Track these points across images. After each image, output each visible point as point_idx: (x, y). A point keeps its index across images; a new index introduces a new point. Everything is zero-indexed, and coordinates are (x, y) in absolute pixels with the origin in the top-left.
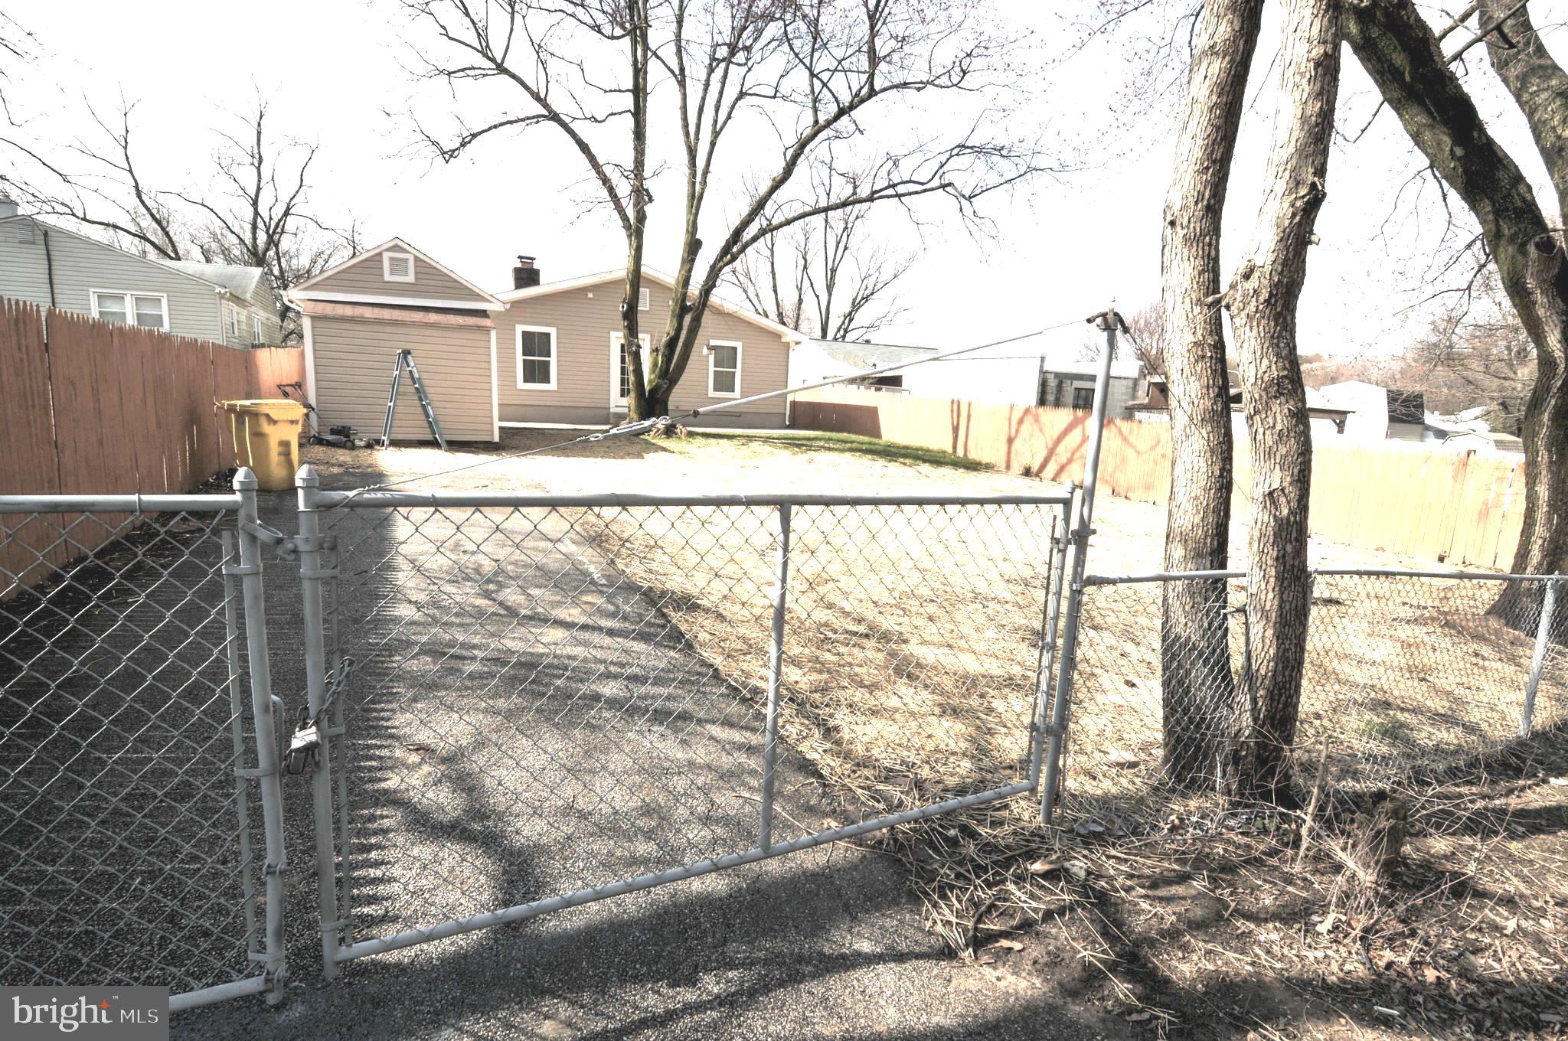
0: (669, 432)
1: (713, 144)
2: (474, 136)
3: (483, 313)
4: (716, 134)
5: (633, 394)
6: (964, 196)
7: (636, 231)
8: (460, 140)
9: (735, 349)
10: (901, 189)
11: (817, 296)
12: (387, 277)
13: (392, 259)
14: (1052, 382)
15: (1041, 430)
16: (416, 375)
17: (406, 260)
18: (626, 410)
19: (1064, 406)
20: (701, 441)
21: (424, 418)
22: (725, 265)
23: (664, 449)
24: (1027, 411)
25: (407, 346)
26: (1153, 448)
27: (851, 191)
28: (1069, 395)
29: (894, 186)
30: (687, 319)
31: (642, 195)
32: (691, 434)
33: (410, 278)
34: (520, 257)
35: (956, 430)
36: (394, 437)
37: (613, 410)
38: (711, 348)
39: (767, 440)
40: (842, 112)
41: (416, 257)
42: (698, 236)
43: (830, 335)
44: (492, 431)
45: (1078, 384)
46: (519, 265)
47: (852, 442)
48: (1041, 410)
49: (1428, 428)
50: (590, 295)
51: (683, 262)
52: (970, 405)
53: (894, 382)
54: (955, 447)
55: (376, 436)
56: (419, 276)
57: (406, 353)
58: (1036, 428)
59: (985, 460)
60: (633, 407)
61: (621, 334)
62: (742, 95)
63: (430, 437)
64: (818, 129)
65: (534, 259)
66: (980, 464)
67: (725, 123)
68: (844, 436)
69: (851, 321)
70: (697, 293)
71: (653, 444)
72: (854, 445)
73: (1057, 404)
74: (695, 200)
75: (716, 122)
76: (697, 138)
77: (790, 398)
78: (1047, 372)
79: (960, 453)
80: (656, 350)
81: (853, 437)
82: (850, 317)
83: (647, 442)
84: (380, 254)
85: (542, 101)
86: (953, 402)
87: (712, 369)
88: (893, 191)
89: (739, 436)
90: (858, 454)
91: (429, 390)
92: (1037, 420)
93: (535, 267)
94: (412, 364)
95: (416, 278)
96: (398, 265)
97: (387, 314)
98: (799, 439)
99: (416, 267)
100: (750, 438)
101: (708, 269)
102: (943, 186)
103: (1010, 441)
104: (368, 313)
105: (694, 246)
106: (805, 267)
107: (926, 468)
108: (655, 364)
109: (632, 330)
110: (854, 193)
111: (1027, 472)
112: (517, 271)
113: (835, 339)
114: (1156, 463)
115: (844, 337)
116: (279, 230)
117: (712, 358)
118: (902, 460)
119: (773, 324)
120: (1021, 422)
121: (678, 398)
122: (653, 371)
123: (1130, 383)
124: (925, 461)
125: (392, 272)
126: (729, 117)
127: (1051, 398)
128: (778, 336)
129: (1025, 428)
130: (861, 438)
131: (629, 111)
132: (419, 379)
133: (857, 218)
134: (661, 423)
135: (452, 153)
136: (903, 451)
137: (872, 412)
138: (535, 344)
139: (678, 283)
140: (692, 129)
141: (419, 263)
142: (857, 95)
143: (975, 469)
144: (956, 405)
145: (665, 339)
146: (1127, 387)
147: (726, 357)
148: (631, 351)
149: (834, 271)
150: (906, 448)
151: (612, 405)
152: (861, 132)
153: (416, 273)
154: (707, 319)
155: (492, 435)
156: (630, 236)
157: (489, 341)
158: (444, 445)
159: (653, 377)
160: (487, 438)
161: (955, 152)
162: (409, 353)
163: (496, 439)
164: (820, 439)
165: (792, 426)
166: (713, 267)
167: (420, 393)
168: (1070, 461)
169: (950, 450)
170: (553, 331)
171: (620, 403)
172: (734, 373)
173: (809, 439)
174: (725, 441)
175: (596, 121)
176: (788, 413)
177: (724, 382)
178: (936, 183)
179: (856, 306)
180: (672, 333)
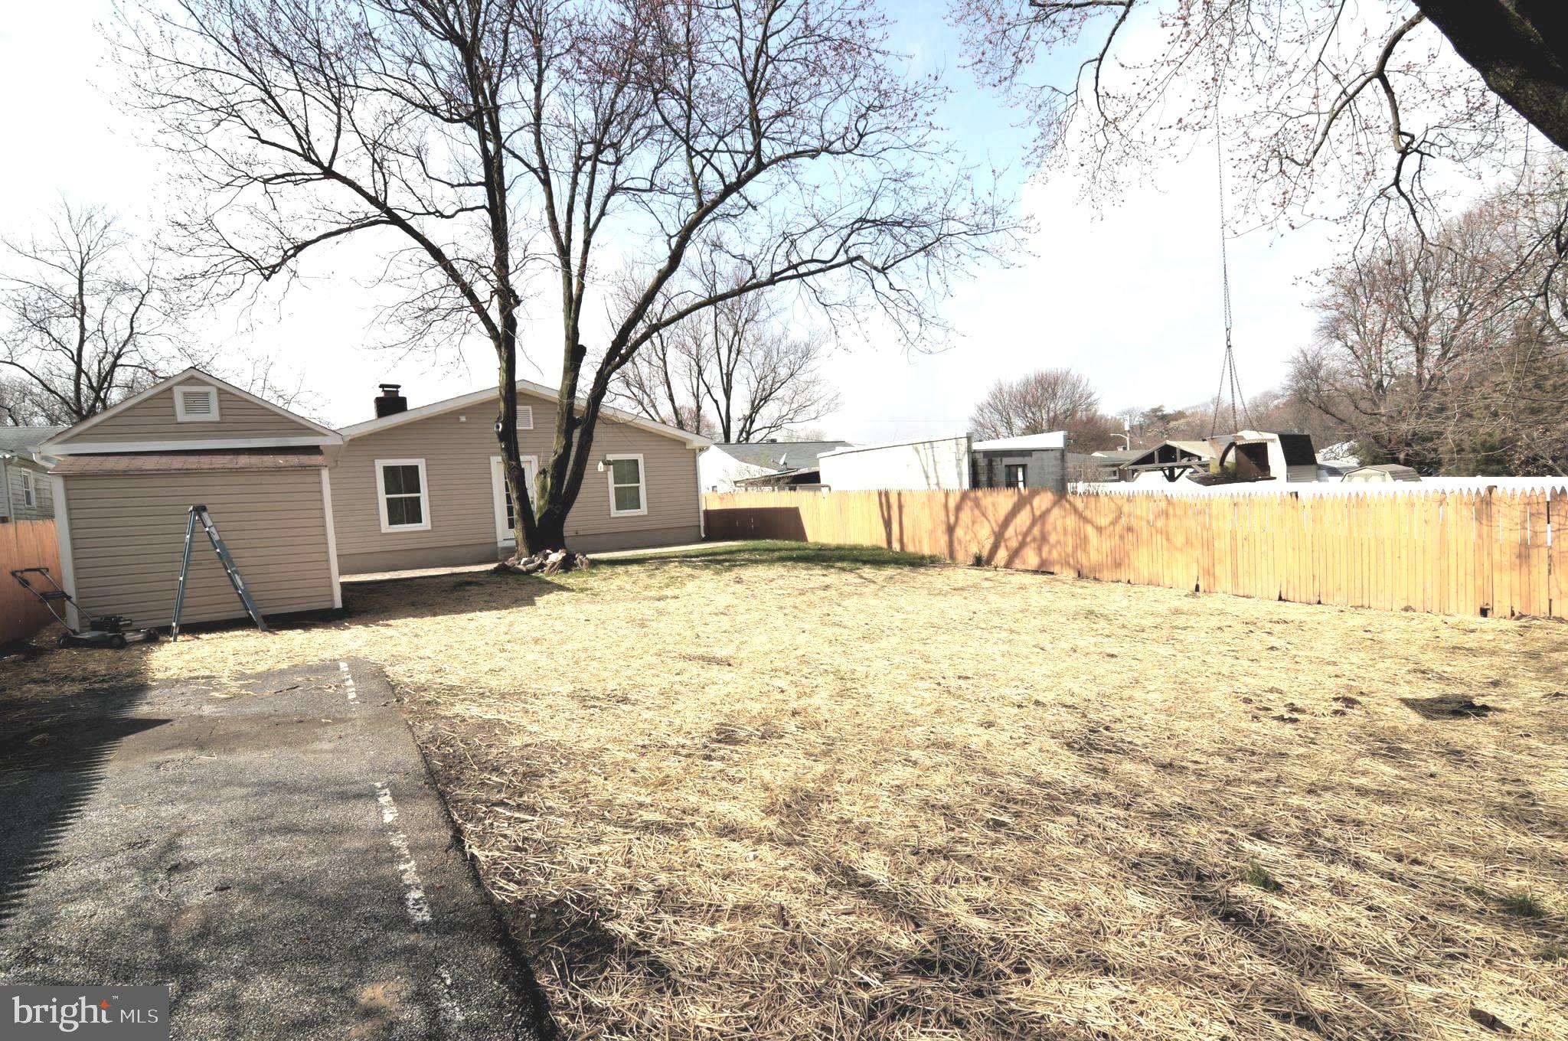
0: (567, 565)
1: (587, 243)
2: (299, 248)
3: (315, 450)
4: (589, 232)
5: (519, 526)
6: (876, 268)
7: (505, 340)
8: (281, 253)
9: (636, 462)
10: (802, 269)
11: (716, 402)
12: (182, 416)
13: (186, 395)
14: (982, 462)
15: (984, 515)
16: (216, 537)
17: (207, 394)
18: (513, 543)
19: (997, 485)
20: (607, 571)
21: (232, 589)
22: (613, 370)
23: (561, 588)
24: (964, 496)
25: (200, 501)
26: (1114, 523)
27: (750, 273)
28: (1001, 476)
29: (795, 267)
30: (576, 434)
31: (508, 298)
32: (594, 564)
33: (214, 415)
34: (382, 386)
35: (888, 524)
36: (185, 620)
37: (500, 545)
38: (607, 463)
39: (685, 559)
40: (729, 190)
41: (219, 389)
42: (580, 342)
43: (734, 437)
44: (332, 595)
45: (1008, 461)
46: (382, 395)
47: (780, 550)
48: (980, 493)
49: (1320, 467)
50: (463, 419)
51: (566, 370)
52: (899, 494)
53: (813, 478)
54: (889, 542)
55: (163, 623)
56: (225, 411)
57: (200, 510)
58: (977, 512)
59: (927, 551)
60: (520, 541)
61: (500, 459)
62: (614, 189)
63: (243, 614)
64: (704, 210)
65: (398, 387)
66: (923, 558)
67: (598, 220)
68: (768, 543)
69: (752, 423)
70: (584, 404)
71: (548, 583)
72: (783, 554)
73: (991, 484)
74: (573, 305)
75: (588, 219)
76: (569, 240)
77: (703, 507)
78: (975, 452)
79: (896, 546)
80: (543, 472)
81: (780, 543)
82: (750, 419)
83: (541, 581)
84: (170, 389)
85: (382, 206)
86: (880, 494)
87: (612, 486)
88: (795, 271)
89: (651, 558)
90: (789, 563)
91: (233, 553)
92: (977, 503)
93: (401, 395)
94: (209, 523)
95: (222, 415)
96: (195, 402)
97: (178, 462)
98: (720, 554)
99: (220, 401)
100: (664, 560)
101: (594, 375)
102: (850, 261)
103: (951, 530)
104: (150, 463)
105: (575, 353)
106: (700, 373)
107: (868, 571)
108: (543, 488)
109: (512, 454)
110: (754, 276)
111: (979, 562)
112: (378, 400)
113: (739, 442)
114: (1122, 537)
115: (747, 439)
116: (106, 385)
117: (611, 475)
118: (839, 565)
119: (673, 431)
120: (959, 508)
121: (575, 521)
122: (542, 496)
123: (1058, 454)
124: (865, 562)
125: (188, 410)
126: (602, 213)
127: (983, 478)
128: (682, 443)
129: (966, 516)
130: (787, 543)
131: (483, 207)
132: (220, 541)
133: (747, 321)
134: (555, 557)
135: (274, 269)
136: (836, 553)
137: (793, 514)
138: (402, 479)
139: (561, 396)
140: (562, 228)
141: (224, 397)
142: (744, 168)
143: (921, 565)
144: (884, 496)
145: (552, 459)
146: (1056, 458)
147: (627, 472)
148: (516, 476)
149: (729, 375)
150: (839, 548)
151: (500, 538)
152: (754, 208)
153: (221, 408)
154: (599, 432)
155: (332, 600)
156: (498, 347)
157: (320, 483)
158: (260, 622)
159: (542, 503)
160: (326, 605)
161: (856, 226)
162: (204, 509)
163: (338, 604)
164: (744, 551)
165: (708, 539)
166: (600, 373)
167: (225, 558)
168: (1023, 544)
169: (884, 545)
170: (421, 463)
171: (506, 535)
172: (637, 488)
173: (731, 552)
174: (635, 568)
175: (442, 216)
176: (702, 524)
177: (627, 499)
178: (841, 258)
179: (755, 409)
180: (560, 451)
